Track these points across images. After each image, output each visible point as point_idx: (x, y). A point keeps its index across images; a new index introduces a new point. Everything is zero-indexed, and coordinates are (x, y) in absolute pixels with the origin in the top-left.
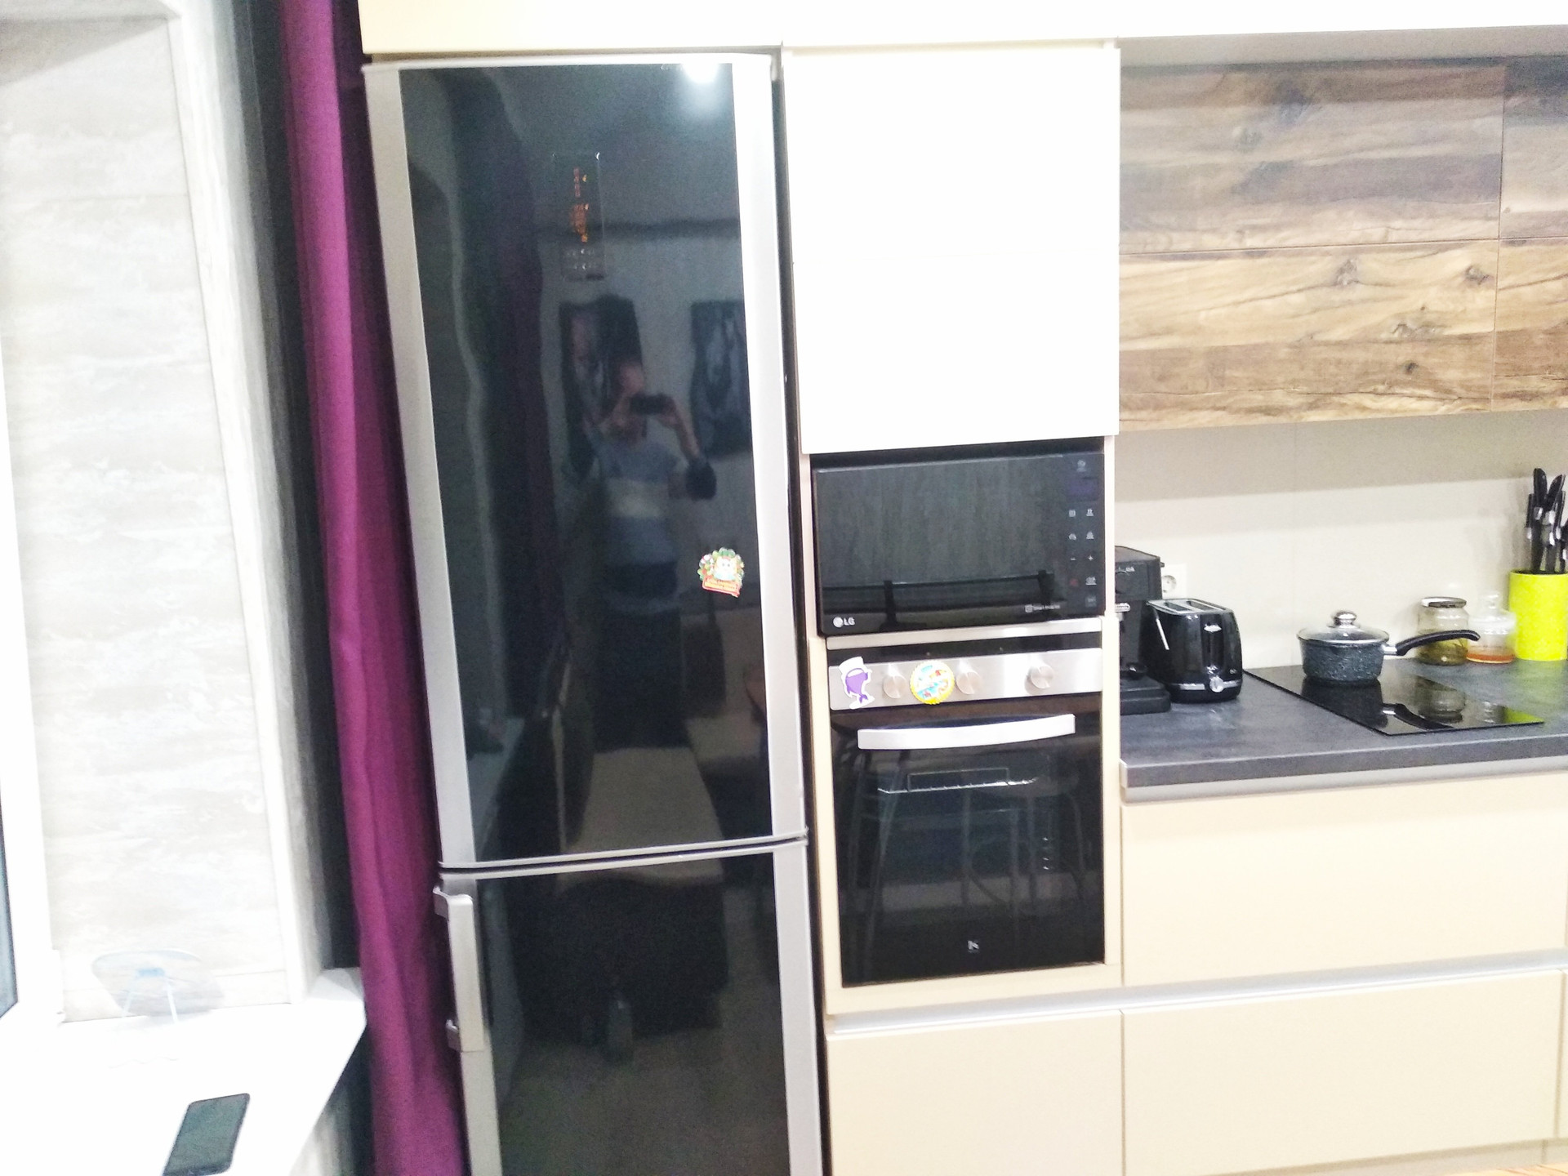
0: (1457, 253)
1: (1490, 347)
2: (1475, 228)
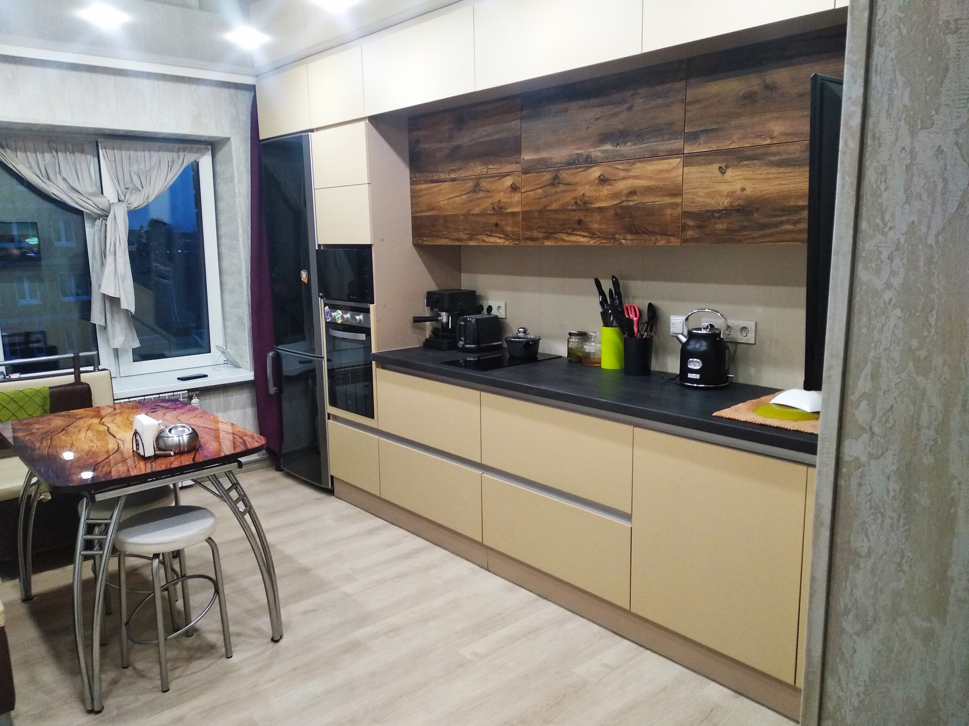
0: (508, 178)
2: (513, 167)
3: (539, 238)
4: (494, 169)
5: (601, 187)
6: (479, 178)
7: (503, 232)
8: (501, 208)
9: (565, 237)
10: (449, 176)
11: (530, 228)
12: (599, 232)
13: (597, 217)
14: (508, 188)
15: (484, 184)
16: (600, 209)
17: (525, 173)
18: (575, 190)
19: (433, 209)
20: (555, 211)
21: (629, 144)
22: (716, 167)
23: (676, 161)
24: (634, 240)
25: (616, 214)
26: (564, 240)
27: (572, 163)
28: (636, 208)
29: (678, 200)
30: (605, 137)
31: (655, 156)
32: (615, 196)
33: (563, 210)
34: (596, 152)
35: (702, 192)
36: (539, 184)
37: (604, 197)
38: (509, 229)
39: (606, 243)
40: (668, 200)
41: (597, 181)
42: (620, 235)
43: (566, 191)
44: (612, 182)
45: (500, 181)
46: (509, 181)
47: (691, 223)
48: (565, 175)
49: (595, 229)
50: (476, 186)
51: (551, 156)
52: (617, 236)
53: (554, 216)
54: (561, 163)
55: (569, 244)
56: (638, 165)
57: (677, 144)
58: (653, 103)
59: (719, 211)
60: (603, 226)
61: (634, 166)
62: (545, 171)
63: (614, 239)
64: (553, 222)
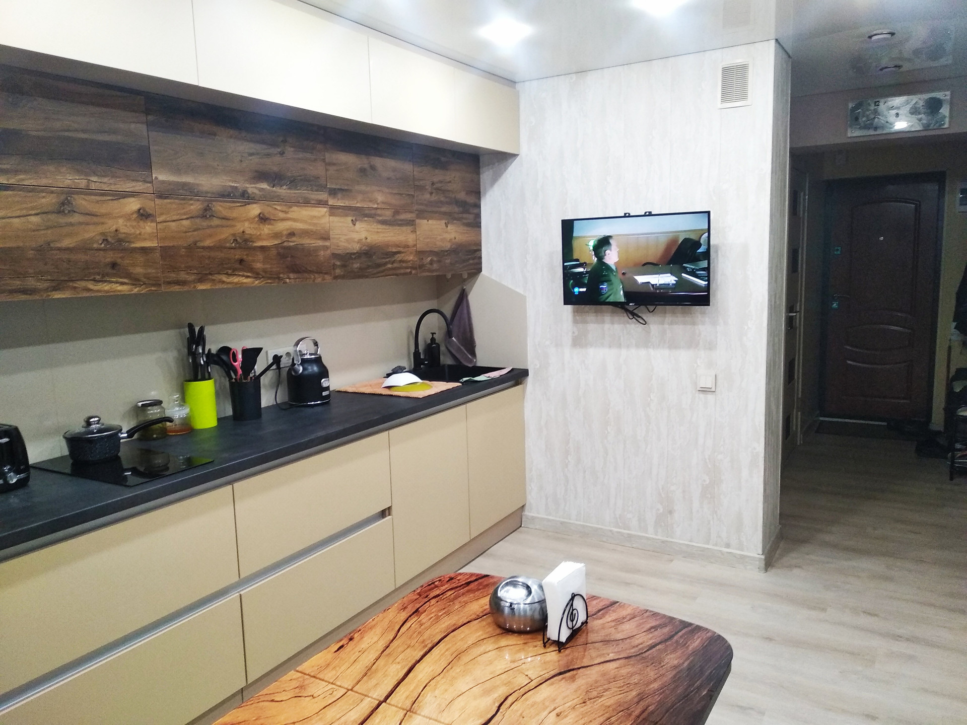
0: (131, 200)
1: (157, 254)
2: (139, 186)
3: (189, 282)
4: (97, 182)
6: (71, 191)
8: (120, 241)
11: (174, 269)
14: (133, 213)
15: (81, 202)
17: (161, 196)
21: (285, 187)
22: (349, 219)
23: (323, 210)
24: (296, 278)
25: (279, 254)
26: (223, 282)
27: (226, 195)
28: (295, 248)
29: (327, 244)
30: (261, 176)
31: (307, 202)
32: (276, 235)
33: (219, 247)
34: (253, 188)
35: (343, 238)
36: (184, 214)
37: (265, 236)
39: (271, 283)
40: (320, 243)
41: (257, 219)
42: (284, 274)
43: (222, 226)
44: (272, 221)
45: (115, 202)
46: (133, 205)
47: (338, 263)
48: (220, 207)
49: (258, 268)
51: (197, 182)
52: (281, 276)
53: (208, 254)
54: (213, 193)
55: (230, 286)
56: (295, 208)
57: (323, 196)
58: (301, 155)
59: (354, 254)
60: (268, 266)
61: (291, 209)
62: (191, 199)
63: (279, 278)
64: (207, 261)
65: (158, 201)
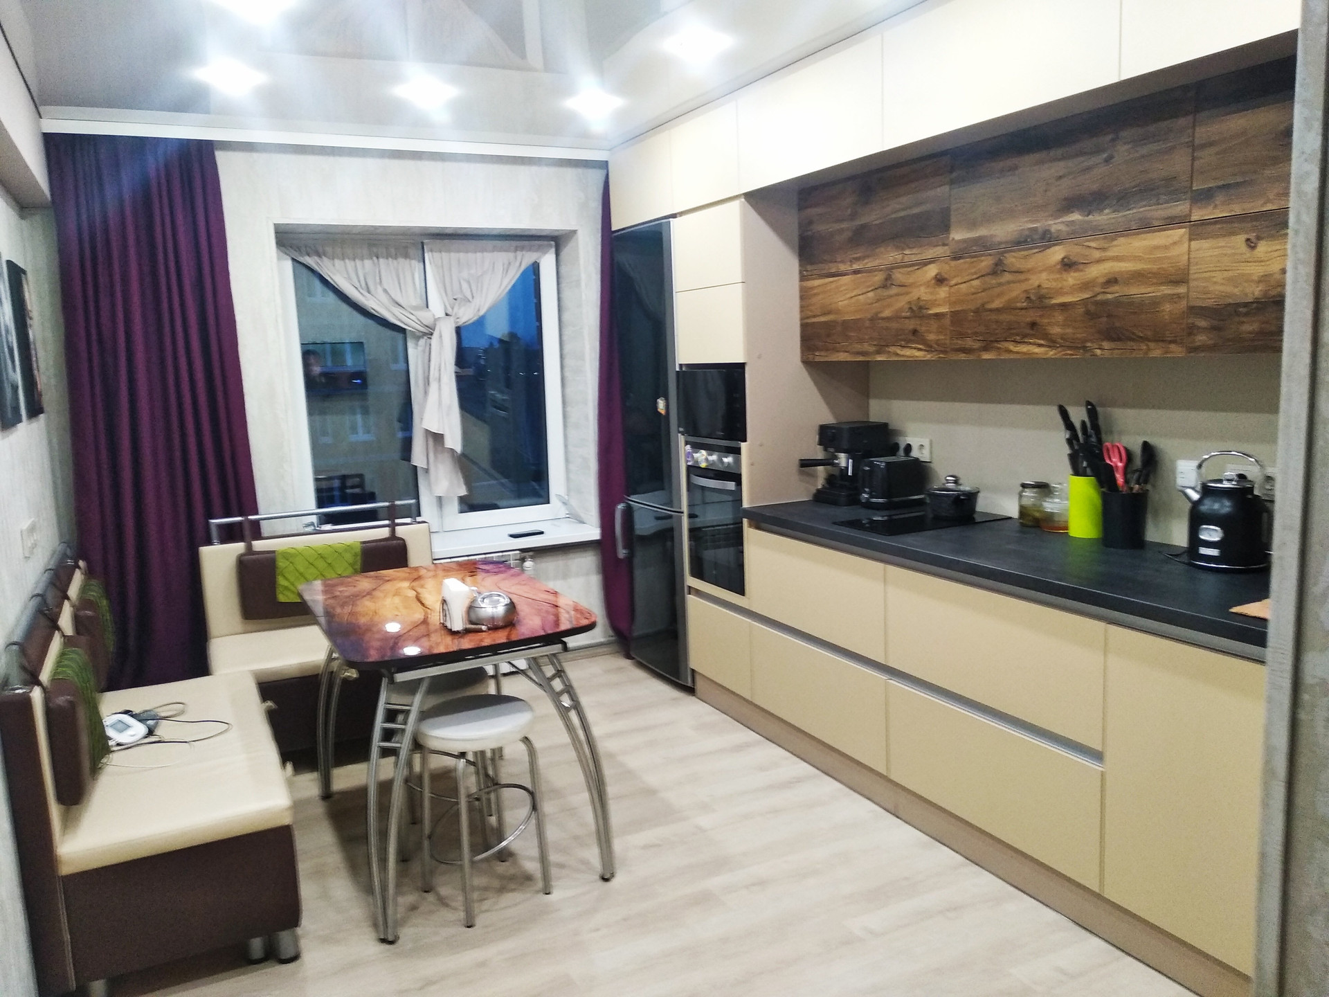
0: (931, 266)
1: (947, 321)
2: (939, 251)
3: (974, 350)
4: (912, 254)
5: (1065, 275)
6: (891, 268)
7: (924, 342)
8: (921, 308)
9: (1011, 347)
10: (851, 266)
11: (962, 335)
12: (1062, 338)
13: (1059, 317)
14: (931, 280)
15: (898, 276)
16: (1064, 306)
17: (955, 259)
18: (1027, 280)
19: (829, 313)
20: (998, 310)
21: (1107, 211)
22: (1240, 239)
23: (1180, 233)
24: (1114, 349)
25: (1088, 313)
26: (1011, 351)
27: (1022, 242)
28: (1117, 303)
29: (1182, 290)
30: (1070, 204)
31: (1146, 226)
32: (1085, 286)
33: (1008, 308)
34: (1057, 225)
35: (1219, 277)
36: (973, 274)
37: (1069, 289)
38: (931, 337)
39: (1073, 355)
40: (1167, 290)
41: (1059, 267)
42: (1093, 342)
43: (1014, 282)
44: (1081, 267)
45: (919, 271)
46: (932, 271)
47: (1202, 323)
48: (1012, 260)
49: (1055, 334)
50: (886, 279)
51: (992, 232)
52: (1089, 344)
53: (995, 317)
54: (1006, 242)
55: (1018, 356)
56: (1122, 240)
57: (1181, 208)
58: (1144, 150)
59: (1246, 305)
60: (1069, 331)
61: (1115, 243)
62: (982, 255)
63: (1084, 348)
64: (994, 327)
65: (953, 263)
